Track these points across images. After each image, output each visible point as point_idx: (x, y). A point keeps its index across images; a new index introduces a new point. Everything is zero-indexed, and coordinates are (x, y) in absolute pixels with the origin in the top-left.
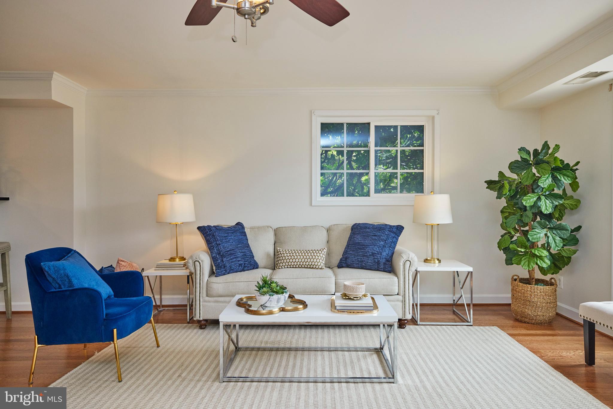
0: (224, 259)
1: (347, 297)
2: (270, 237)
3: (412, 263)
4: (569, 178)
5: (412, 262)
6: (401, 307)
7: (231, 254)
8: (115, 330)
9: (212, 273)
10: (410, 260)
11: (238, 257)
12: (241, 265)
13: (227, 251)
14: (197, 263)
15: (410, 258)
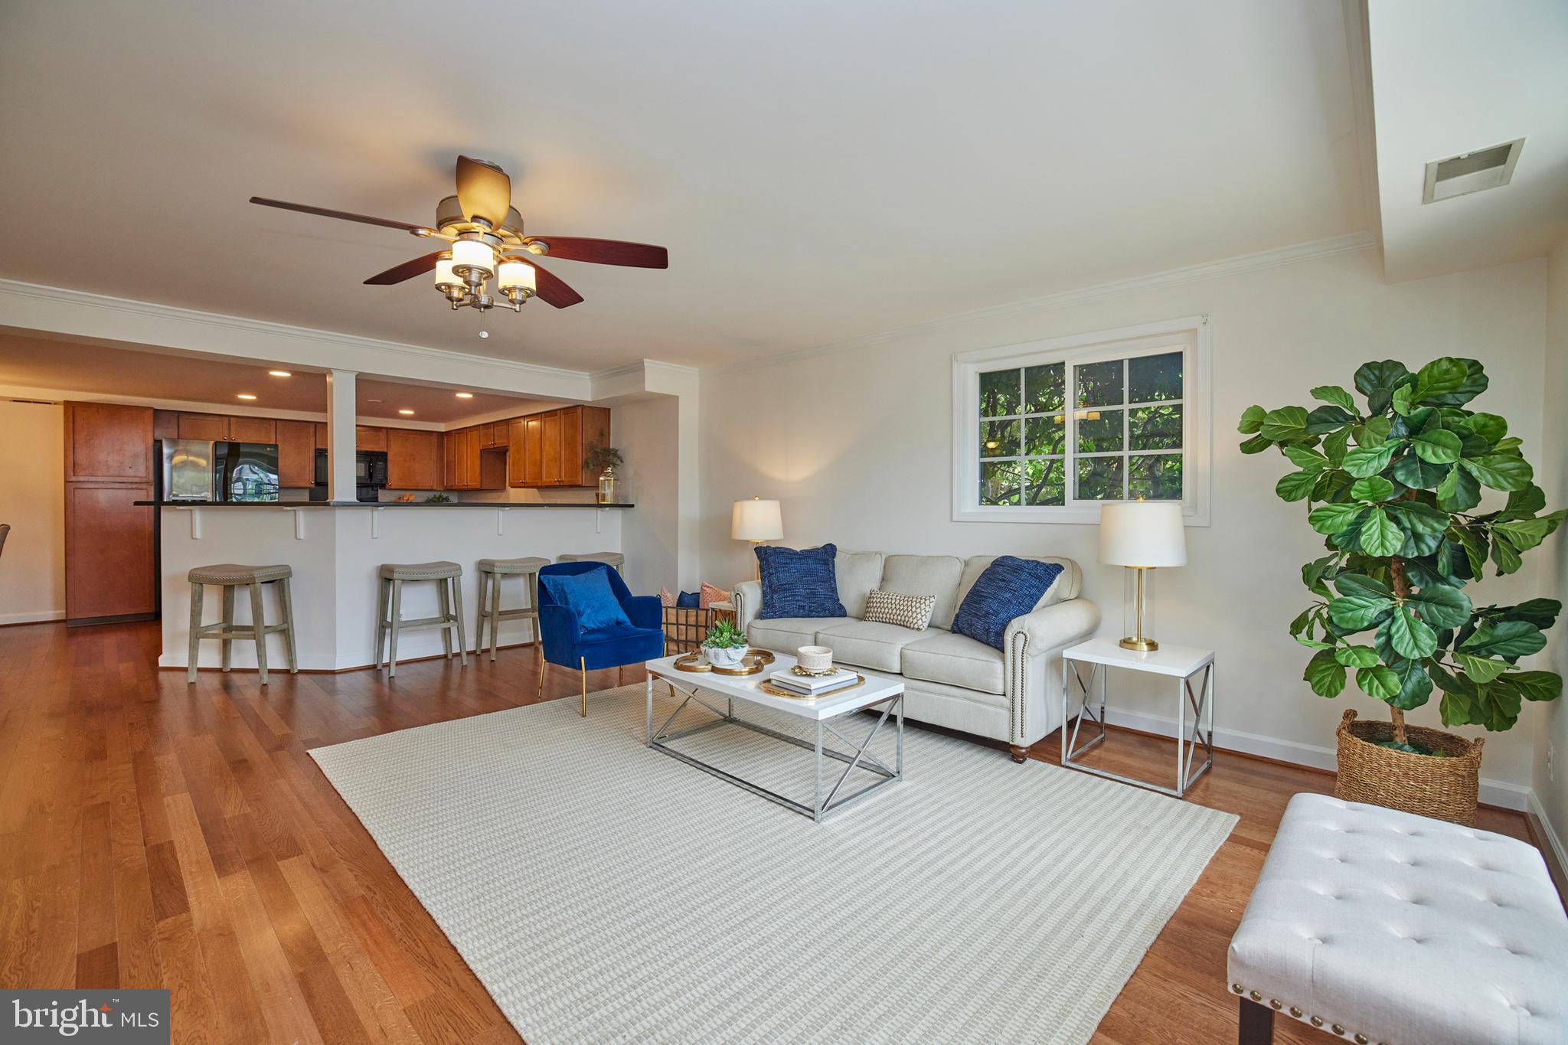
0: (775, 596)
1: (804, 673)
2: (876, 569)
3: (1028, 639)
4: (1449, 451)
5: (1028, 636)
6: (1007, 721)
7: (786, 589)
8: (583, 658)
9: (761, 616)
10: (1025, 632)
11: (796, 595)
12: (803, 607)
13: (782, 585)
14: (738, 596)
15: (1027, 629)
